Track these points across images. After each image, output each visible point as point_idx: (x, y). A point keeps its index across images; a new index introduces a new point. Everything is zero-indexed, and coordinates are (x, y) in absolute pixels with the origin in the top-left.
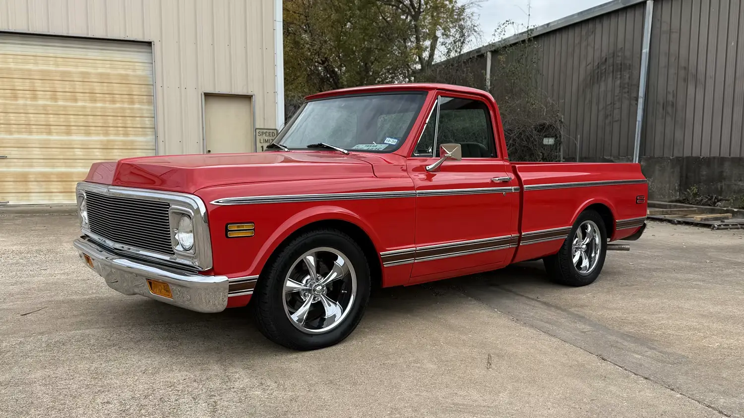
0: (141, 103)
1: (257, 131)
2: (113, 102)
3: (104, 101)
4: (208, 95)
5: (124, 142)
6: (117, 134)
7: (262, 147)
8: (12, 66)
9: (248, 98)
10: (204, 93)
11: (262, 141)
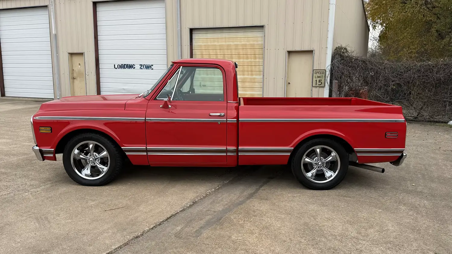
0: (259, 58)
1: (314, 71)
2: (247, 58)
3: (243, 58)
4: (290, 52)
5: (251, 79)
6: (248, 75)
7: (316, 80)
8: (209, 44)
9: (311, 52)
10: (288, 51)
11: (316, 77)
